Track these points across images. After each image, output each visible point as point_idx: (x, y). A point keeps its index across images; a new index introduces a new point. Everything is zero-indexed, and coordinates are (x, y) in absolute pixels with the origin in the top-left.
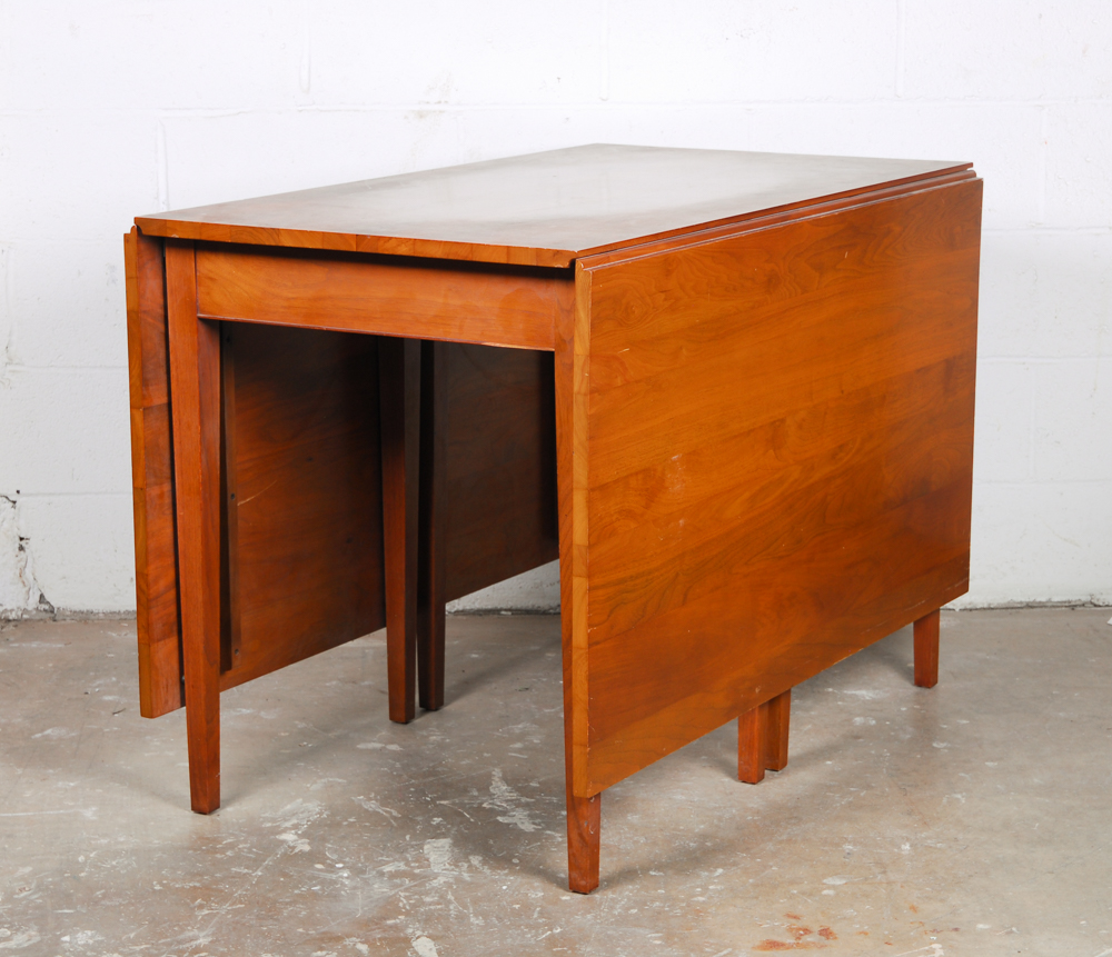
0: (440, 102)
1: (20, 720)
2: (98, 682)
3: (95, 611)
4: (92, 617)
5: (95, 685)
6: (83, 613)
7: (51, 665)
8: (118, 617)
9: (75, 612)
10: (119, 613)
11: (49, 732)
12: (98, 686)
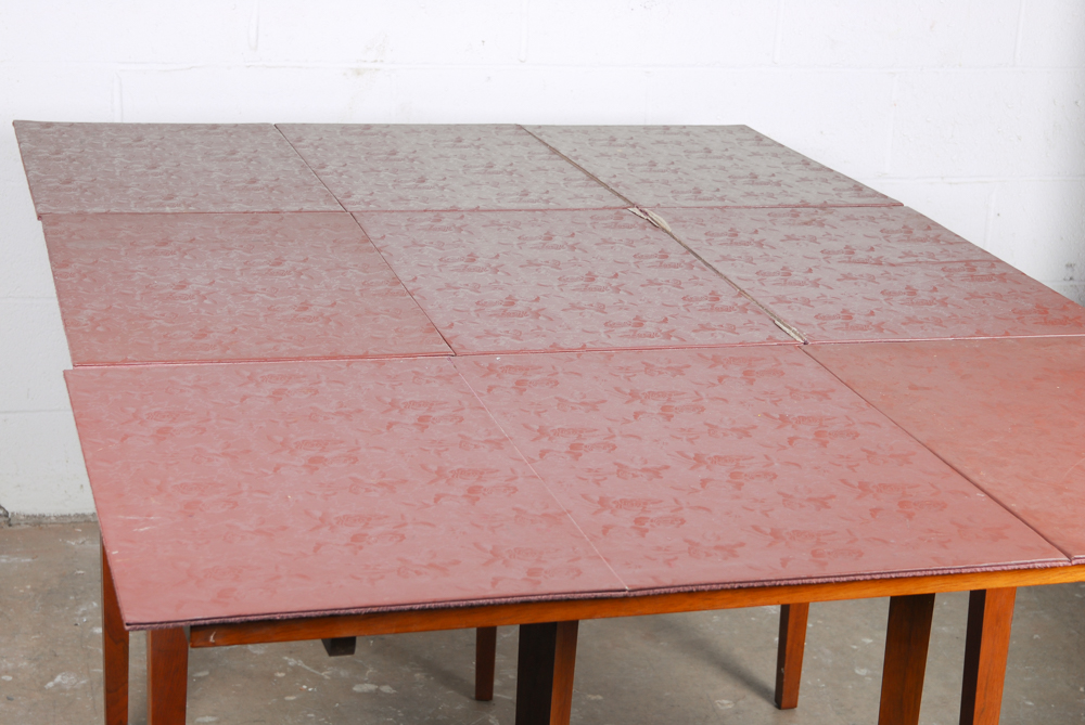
0: (376, 61)
1: (25, 664)
2: (82, 609)
3: (47, 515)
4: (44, 521)
5: (80, 613)
6: (35, 516)
7: (29, 587)
8: (69, 521)
9: (28, 516)
10: (69, 516)
11: (58, 679)
12: (84, 614)
